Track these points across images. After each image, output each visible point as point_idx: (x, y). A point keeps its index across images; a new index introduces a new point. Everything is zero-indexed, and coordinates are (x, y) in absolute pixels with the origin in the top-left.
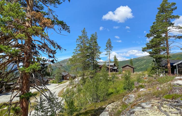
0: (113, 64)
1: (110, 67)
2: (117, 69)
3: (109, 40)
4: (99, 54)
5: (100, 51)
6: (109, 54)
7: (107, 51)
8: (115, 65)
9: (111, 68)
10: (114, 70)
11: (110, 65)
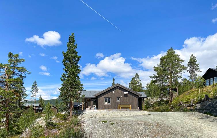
0: (38, 105)
1: (35, 108)
2: (42, 109)
3: (35, 82)
4: (25, 97)
5: (26, 94)
6: (35, 96)
7: (33, 93)
8: (40, 106)
9: (37, 109)
10: (40, 110)
11: (36, 106)
